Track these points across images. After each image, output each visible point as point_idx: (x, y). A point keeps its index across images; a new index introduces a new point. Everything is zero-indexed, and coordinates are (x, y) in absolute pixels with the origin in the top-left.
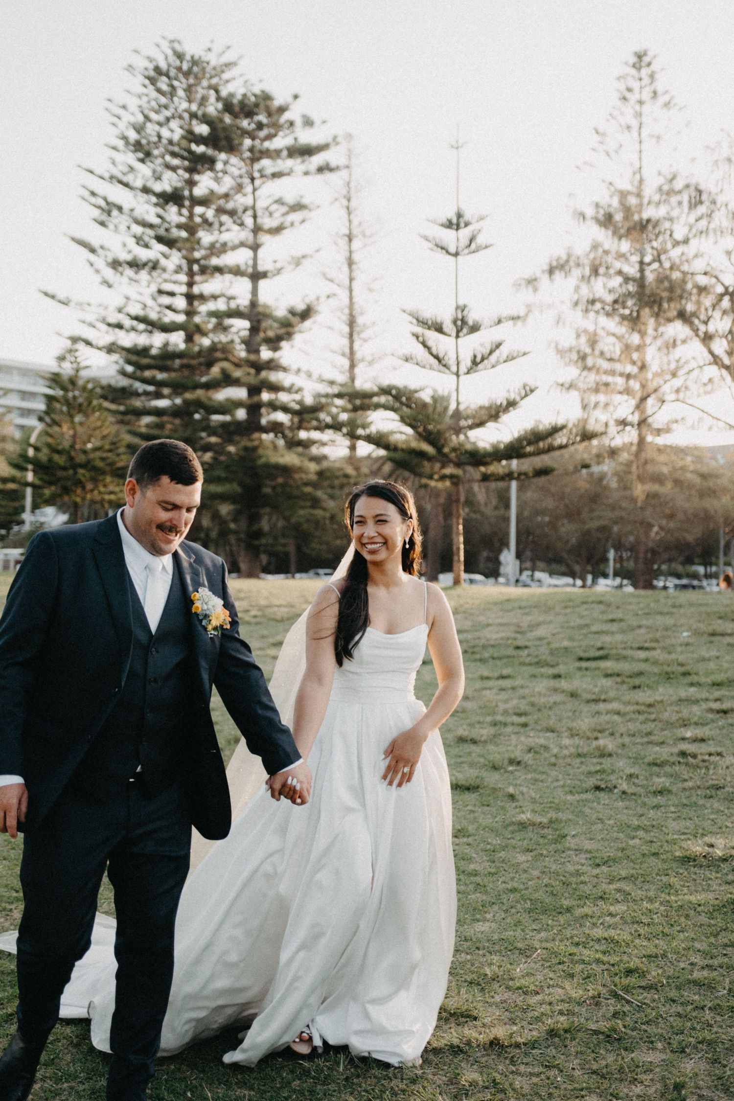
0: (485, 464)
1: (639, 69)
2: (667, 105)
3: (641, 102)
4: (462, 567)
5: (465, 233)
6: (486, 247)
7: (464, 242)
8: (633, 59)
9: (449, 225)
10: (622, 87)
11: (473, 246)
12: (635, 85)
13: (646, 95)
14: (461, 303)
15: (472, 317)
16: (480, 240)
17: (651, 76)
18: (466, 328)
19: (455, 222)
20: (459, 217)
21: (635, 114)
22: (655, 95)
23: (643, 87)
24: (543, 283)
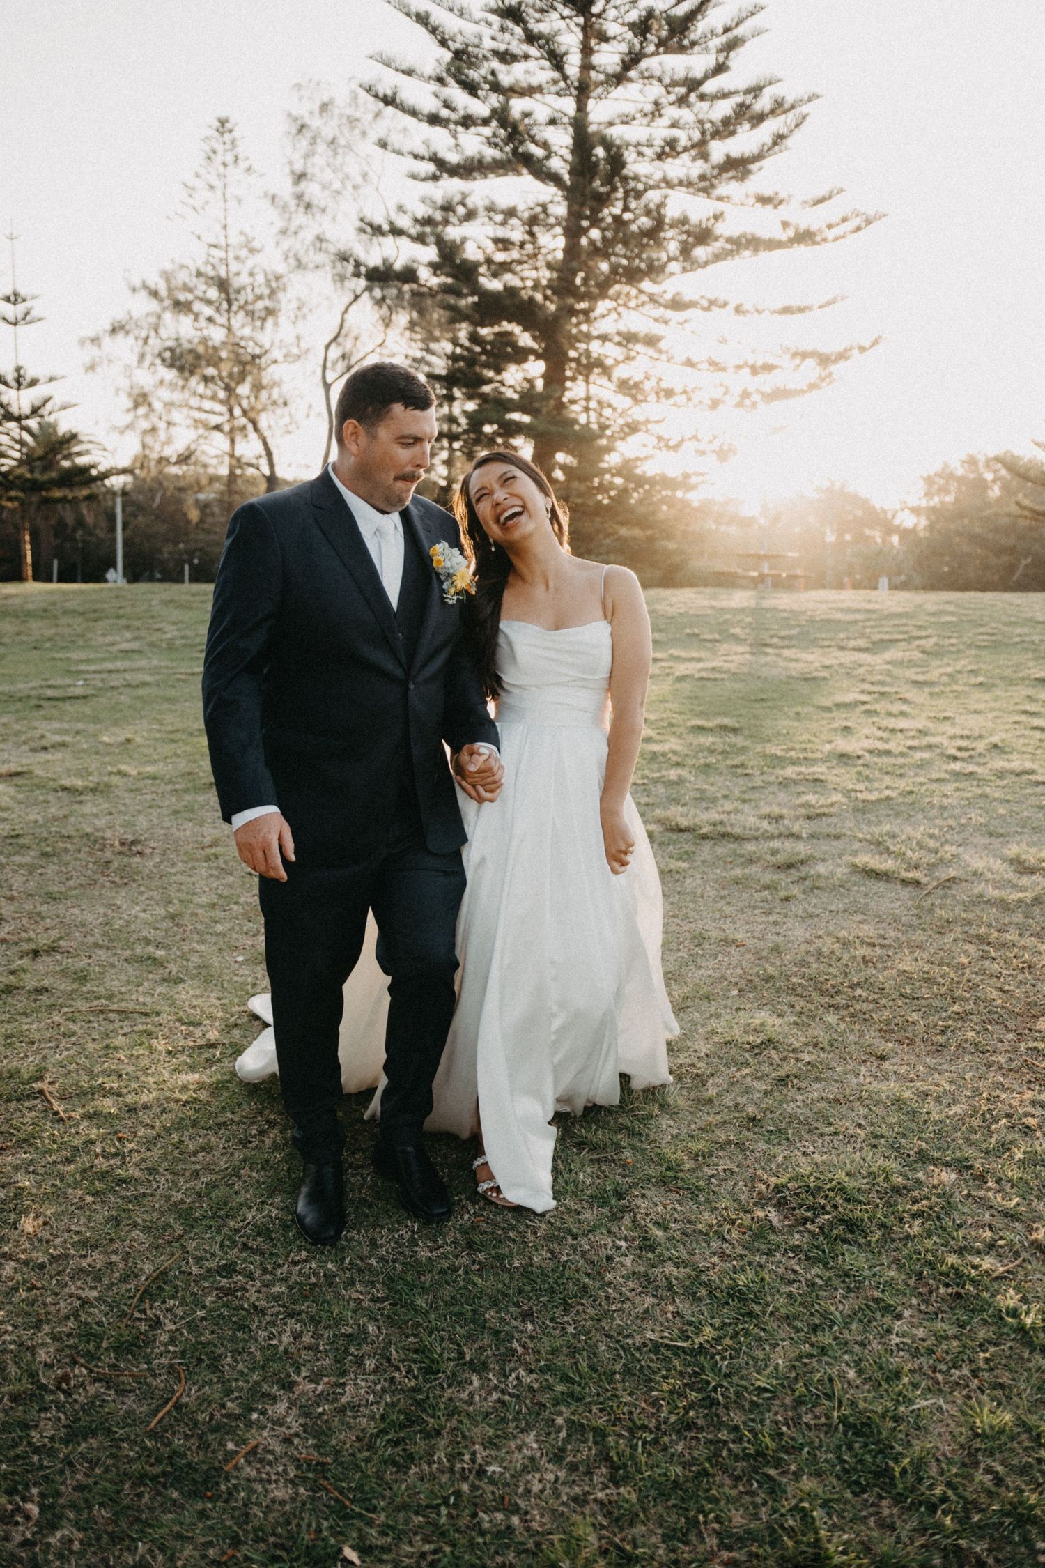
0: (46, 490)
1: (222, 134)
2: (248, 170)
3: (225, 165)
5: (21, 308)
6: (39, 320)
7: (20, 316)
8: (217, 125)
9: (8, 299)
10: (208, 149)
11: (28, 318)
12: (220, 148)
13: (229, 158)
14: (21, 363)
15: (30, 373)
16: (34, 313)
17: (233, 142)
18: (25, 383)
19: (12, 298)
20: (16, 295)
21: (219, 175)
22: (236, 159)
23: (226, 151)
24: (107, 341)
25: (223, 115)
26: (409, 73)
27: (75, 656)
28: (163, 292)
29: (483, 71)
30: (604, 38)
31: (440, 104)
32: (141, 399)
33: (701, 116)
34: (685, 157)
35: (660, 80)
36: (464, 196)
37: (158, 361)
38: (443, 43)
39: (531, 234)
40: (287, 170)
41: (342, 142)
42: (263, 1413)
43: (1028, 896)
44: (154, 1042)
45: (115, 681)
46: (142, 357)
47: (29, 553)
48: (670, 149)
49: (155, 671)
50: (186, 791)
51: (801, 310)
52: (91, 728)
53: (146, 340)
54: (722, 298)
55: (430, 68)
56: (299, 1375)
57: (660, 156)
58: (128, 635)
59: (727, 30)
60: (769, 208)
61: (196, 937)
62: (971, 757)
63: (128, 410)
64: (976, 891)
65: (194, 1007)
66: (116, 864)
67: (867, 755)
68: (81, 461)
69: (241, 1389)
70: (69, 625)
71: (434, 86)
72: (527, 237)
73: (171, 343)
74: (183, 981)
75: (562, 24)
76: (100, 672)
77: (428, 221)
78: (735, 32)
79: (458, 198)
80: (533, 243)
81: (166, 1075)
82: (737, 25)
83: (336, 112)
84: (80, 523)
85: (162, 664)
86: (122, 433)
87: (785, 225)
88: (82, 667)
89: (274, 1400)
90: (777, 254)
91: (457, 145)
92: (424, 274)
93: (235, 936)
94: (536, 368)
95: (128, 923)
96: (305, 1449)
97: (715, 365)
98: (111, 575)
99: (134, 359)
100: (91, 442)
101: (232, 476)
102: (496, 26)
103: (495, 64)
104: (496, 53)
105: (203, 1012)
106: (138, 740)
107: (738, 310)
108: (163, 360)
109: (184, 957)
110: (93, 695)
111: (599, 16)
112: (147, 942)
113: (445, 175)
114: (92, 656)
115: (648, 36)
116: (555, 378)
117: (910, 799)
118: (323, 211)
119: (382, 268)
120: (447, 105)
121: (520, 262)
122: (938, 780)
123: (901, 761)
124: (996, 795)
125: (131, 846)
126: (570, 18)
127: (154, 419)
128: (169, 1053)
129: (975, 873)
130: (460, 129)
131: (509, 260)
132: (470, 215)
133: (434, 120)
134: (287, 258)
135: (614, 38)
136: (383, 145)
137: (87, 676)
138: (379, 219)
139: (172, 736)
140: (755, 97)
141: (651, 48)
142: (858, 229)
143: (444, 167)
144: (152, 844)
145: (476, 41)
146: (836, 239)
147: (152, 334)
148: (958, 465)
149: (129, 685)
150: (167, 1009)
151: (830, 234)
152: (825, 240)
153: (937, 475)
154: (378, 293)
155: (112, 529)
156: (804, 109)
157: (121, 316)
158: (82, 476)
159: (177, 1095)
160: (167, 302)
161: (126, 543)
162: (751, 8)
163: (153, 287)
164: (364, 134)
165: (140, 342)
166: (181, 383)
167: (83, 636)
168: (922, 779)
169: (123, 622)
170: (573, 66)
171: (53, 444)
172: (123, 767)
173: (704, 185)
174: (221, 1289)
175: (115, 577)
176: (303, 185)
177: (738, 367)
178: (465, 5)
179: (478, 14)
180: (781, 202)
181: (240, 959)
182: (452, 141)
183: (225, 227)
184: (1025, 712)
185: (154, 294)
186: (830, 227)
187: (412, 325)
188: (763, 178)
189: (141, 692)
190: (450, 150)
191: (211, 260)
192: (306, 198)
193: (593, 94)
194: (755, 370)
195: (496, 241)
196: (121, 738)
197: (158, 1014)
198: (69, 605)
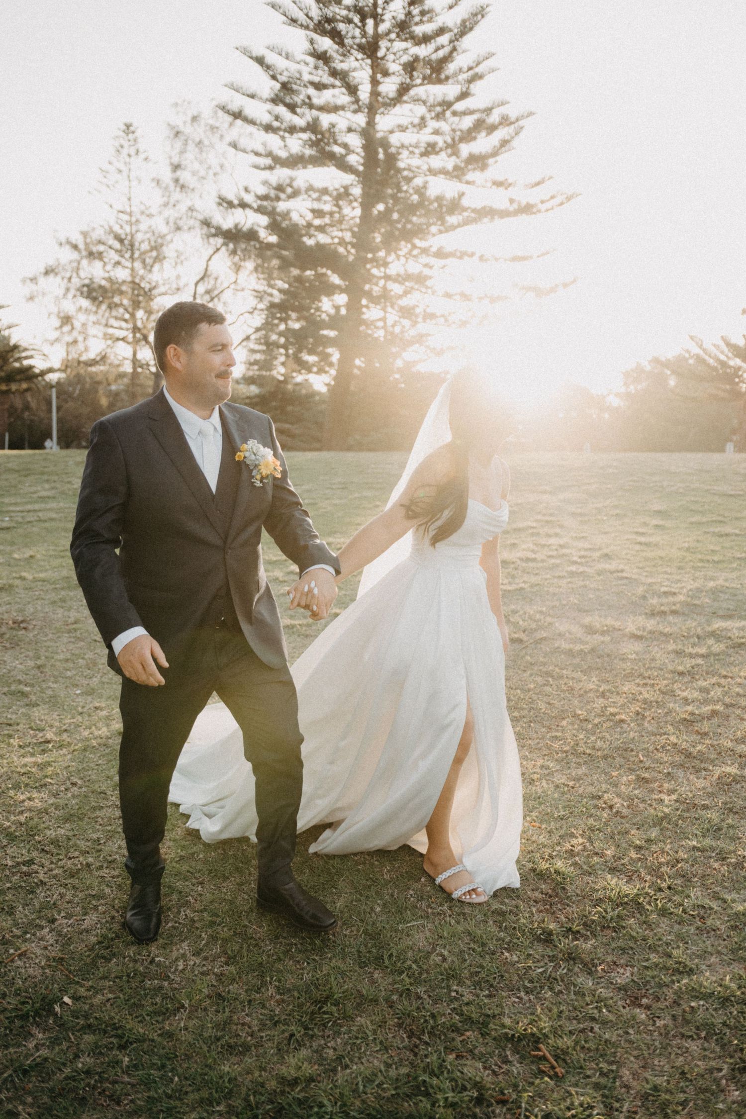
1: (127, 134)
2: (146, 159)
3: (129, 156)
8: (124, 128)
10: (117, 144)
12: (126, 144)
13: (132, 151)
17: (135, 140)
21: (125, 163)
22: (137, 152)
23: (130, 146)
24: (42, 280)
25: (128, 121)
26: (252, 96)
27: (7, 500)
28: (81, 246)
29: (302, 97)
30: (386, 74)
31: (273, 118)
32: (66, 320)
33: (454, 126)
34: (443, 154)
35: (424, 102)
36: (292, 179)
37: (78, 293)
38: (274, 77)
39: (338, 206)
40: (168, 162)
41: (206, 142)
42: (34, 935)
43: (586, 648)
44: (12, 741)
45: (31, 517)
46: (68, 290)
48: (430, 150)
49: (58, 511)
50: (62, 589)
51: (525, 258)
52: (8, 548)
53: (70, 279)
54: (470, 251)
55: (267, 93)
56: (59, 915)
57: (425, 154)
58: (47, 486)
59: (470, 69)
60: (501, 189)
61: (52, 679)
62: (587, 562)
63: (56, 329)
64: (556, 645)
65: (42, 721)
66: (7, 636)
67: (519, 562)
68: (26, 363)
69: (24, 923)
70: (6, 480)
71: (269, 106)
72: (335, 209)
73: (87, 282)
74: (38, 705)
75: (357, 64)
76: (22, 512)
77: (265, 198)
78: (477, 70)
79: (288, 181)
80: (339, 213)
81: (15, 759)
82: (477, 65)
83: (203, 122)
84: (27, 407)
85: (66, 506)
86: (52, 344)
87: (512, 201)
88: (11, 508)
89: (42, 928)
90: (506, 220)
91: (285, 146)
92: (263, 234)
93: (77, 678)
94: (342, 299)
95: (10, 671)
96: (55, 952)
97: (465, 297)
98: (48, 443)
99: (61, 292)
100: (33, 349)
101: (135, 375)
102: (312, 65)
103: (311, 91)
104: (312, 83)
105: (47, 723)
106: (38, 556)
107: (482, 258)
108: (82, 293)
109: (42, 691)
110: (14, 527)
111: (382, 58)
112: (20, 682)
113: (278, 166)
114: (19, 501)
115: (415, 73)
116: (354, 306)
117: (535, 589)
118: (193, 190)
119: (234, 231)
120: (277, 118)
121: (332, 226)
122: (559, 577)
123: (540, 565)
124: (592, 586)
125: (19, 624)
126: (363, 59)
127: (75, 334)
128: (20, 746)
129: (560, 635)
130: (287, 135)
131: (323, 224)
132: (295, 194)
133: (268, 128)
134: (168, 223)
135: (394, 74)
136: (234, 145)
137: (12, 514)
138: (231, 197)
139: (62, 554)
140: (488, 115)
141: (419, 81)
142: (562, 204)
143: (278, 161)
144: (34, 623)
145: (298, 76)
146: (547, 210)
147: (75, 275)
148: (647, 363)
149: (40, 520)
150: (24, 721)
151: (543, 207)
152: (539, 211)
153: (632, 370)
154: (231, 246)
155: (50, 411)
156: (521, 123)
157: (51, 262)
158: (27, 374)
159: (19, 769)
160: (84, 253)
161: (59, 420)
162: (486, 55)
163: (74, 242)
164: (222, 137)
165: (66, 281)
166: (94, 309)
167: (15, 487)
168: (548, 576)
169: (45, 477)
170: (364, 93)
171: (2, 352)
172: (24, 574)
173: (457, 173)
174: (24, 873)
175: (51, 445)
176: (179, 173)
177: (480, 299)
178: (290, 51)
179: (298, 58)
180: (510, 185)
181: (78, 692)
182: (282, 144)
183: (129, 199)
184: (637, 533)
185: (75, 247)
186: (542, 202)
187: (256, 269)
188: (497, 169)
189: (47, 525)
190: (280, 149)
191: (119, 221)
192: (181, 182)
193: (379, 112)
194: (493, 300)
195: (313, 211)
196: (27, 555)
197: (18, 724)
198: (10, 465)
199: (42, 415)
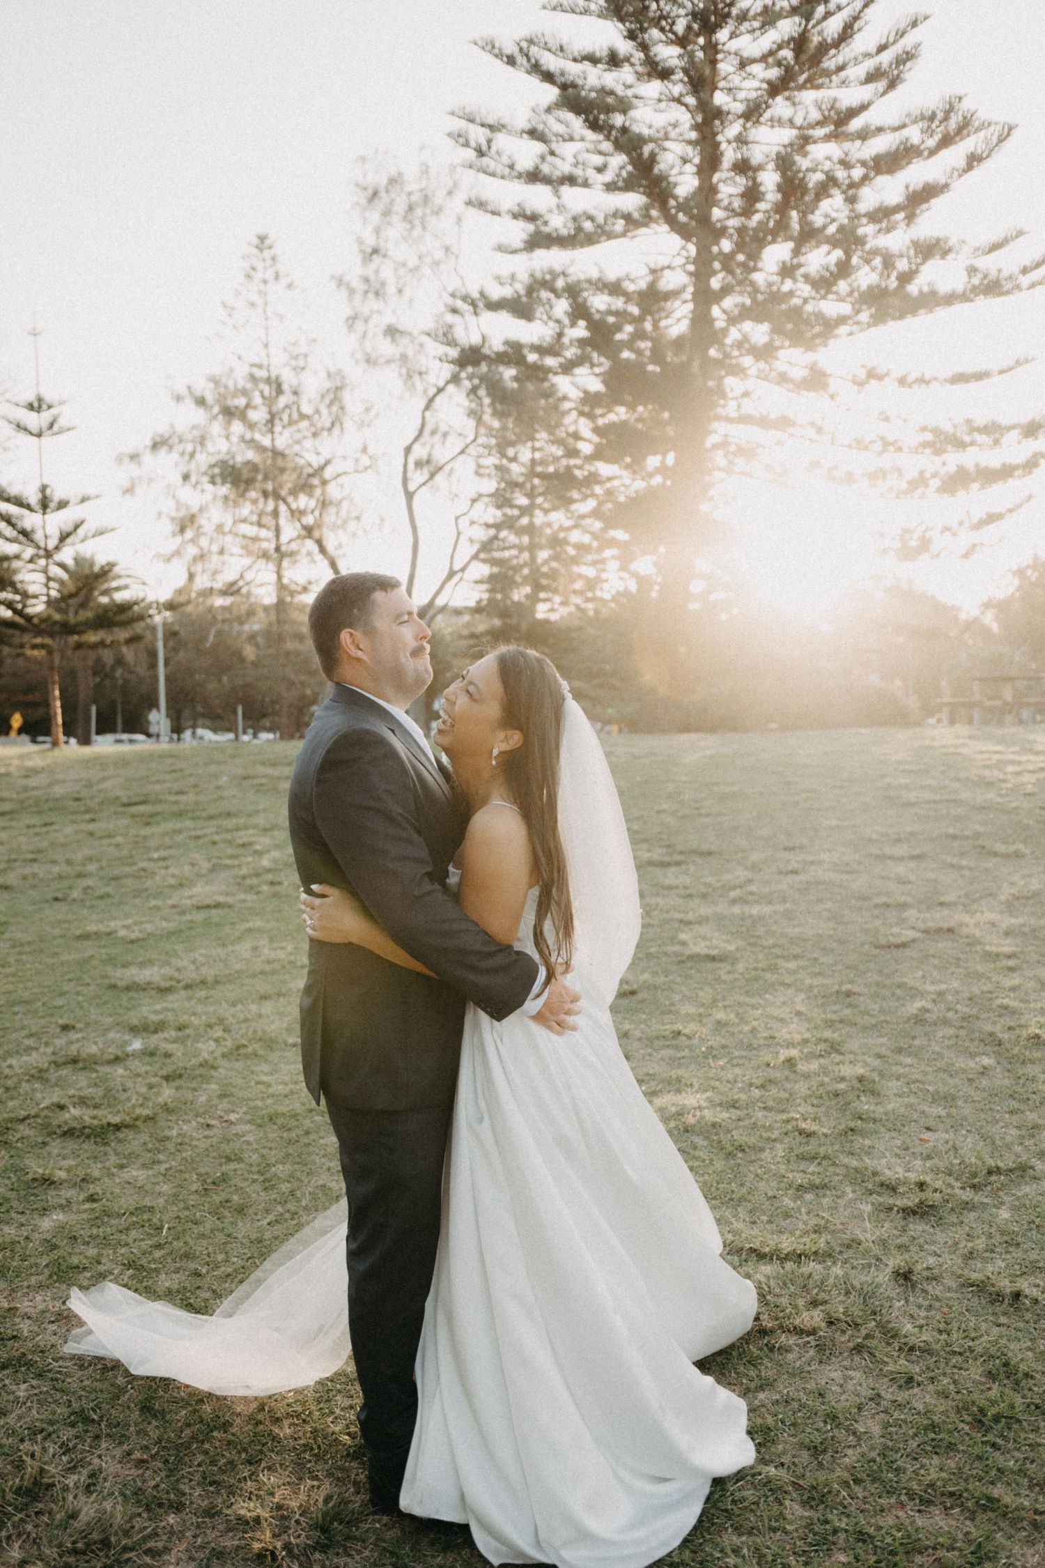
0: (80, 633)
1: (262, 251)
2: (290, 286)
3: (265, 282)
4: (61, 730)
5: (46, 416)
6: (69, 430)
7: (45, 425)
8: (256, 241)
9: (31, 407)
10: (246, 266)
11: (56, 428)
12: (259, 265)
13: (270, 275)
14: (46, 482)
15: (57, 494)
16: (61, 422)
17: (273, 259)
18: (52, 505)
19: (36, 405)
20: (40, 400)
21: (260, 293)
22: (277, 277)
23: (266, 267)
24: (147, 458)
25: (261, 231)
28: (210, 398)
32: (186, 523)
36: (565, 266)
37: (206, 479)
38: (548, 79)
46: (187, 475)
47: (59, 711)
51: (980, 376)
53: (192, 455)
54: (884, 367)
63: (173, 536)
68: (120, 597)
71: (528, 142)
73: (220, 458)
79: (558, 270)
84: (120, 661)
86: (169, 560)
87: (972, 274)
90: (959, 308)
98: (153, 719)
99: (178, 478)
100: (128, 576)
101: (280, 606)
107: (902, 381)
108: (213, 476)
113: (543, 245)
127: (205, 542)
130: (563, 187)
133: (532, 177)
134: (355, 354)
136: (477, 204)
138: (472, 294)
143: (542, 235)
145: (581, 81)
146: (1033, 286)
147: (199, 448)
151: (1025, 281)
152: (1018, 287)
155: (153, 665)
157: (162, 429)
158: (121, 615)
160: (216, 411)
163: (200, 394)
165: (185, 458)
166: (236, 499)
171: (87, 577)
175: (158, 723)
176: (375, 264)
180: (951, 249)
182: (555, 201)
183: (266, 346)
185: (202, 402)
186: (1025, 271)
190: (550, 210)
199: (142, 670)
